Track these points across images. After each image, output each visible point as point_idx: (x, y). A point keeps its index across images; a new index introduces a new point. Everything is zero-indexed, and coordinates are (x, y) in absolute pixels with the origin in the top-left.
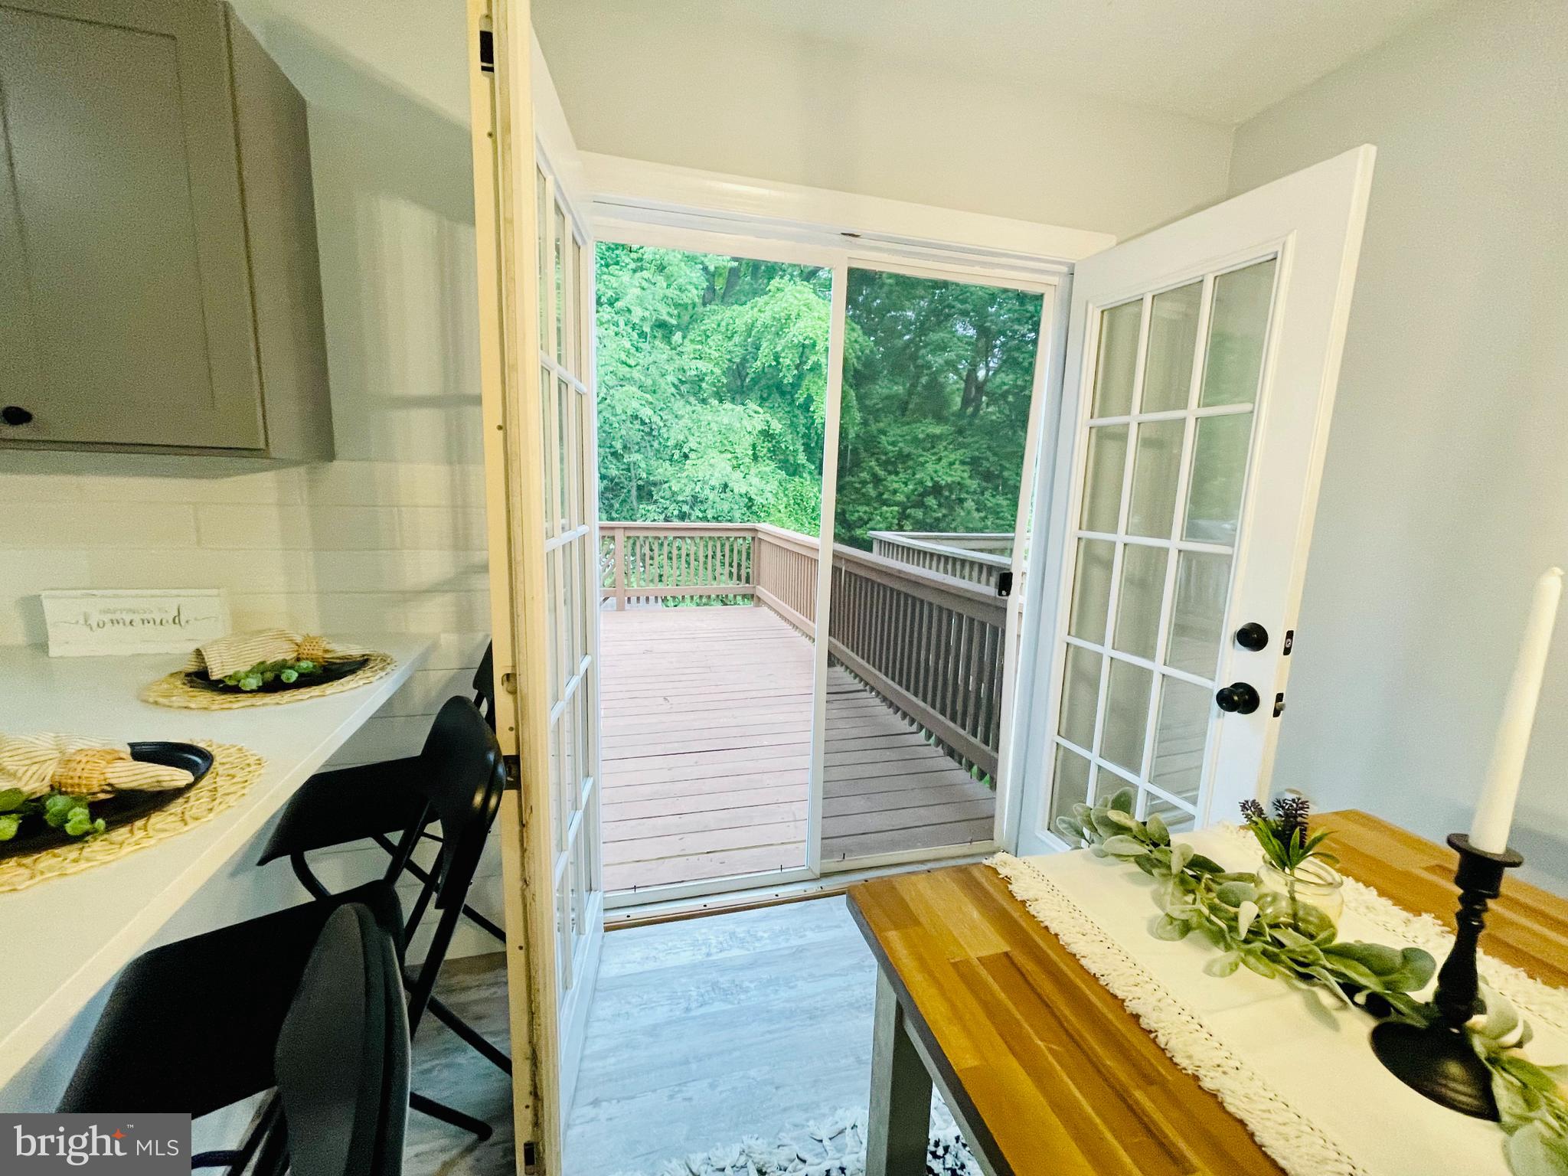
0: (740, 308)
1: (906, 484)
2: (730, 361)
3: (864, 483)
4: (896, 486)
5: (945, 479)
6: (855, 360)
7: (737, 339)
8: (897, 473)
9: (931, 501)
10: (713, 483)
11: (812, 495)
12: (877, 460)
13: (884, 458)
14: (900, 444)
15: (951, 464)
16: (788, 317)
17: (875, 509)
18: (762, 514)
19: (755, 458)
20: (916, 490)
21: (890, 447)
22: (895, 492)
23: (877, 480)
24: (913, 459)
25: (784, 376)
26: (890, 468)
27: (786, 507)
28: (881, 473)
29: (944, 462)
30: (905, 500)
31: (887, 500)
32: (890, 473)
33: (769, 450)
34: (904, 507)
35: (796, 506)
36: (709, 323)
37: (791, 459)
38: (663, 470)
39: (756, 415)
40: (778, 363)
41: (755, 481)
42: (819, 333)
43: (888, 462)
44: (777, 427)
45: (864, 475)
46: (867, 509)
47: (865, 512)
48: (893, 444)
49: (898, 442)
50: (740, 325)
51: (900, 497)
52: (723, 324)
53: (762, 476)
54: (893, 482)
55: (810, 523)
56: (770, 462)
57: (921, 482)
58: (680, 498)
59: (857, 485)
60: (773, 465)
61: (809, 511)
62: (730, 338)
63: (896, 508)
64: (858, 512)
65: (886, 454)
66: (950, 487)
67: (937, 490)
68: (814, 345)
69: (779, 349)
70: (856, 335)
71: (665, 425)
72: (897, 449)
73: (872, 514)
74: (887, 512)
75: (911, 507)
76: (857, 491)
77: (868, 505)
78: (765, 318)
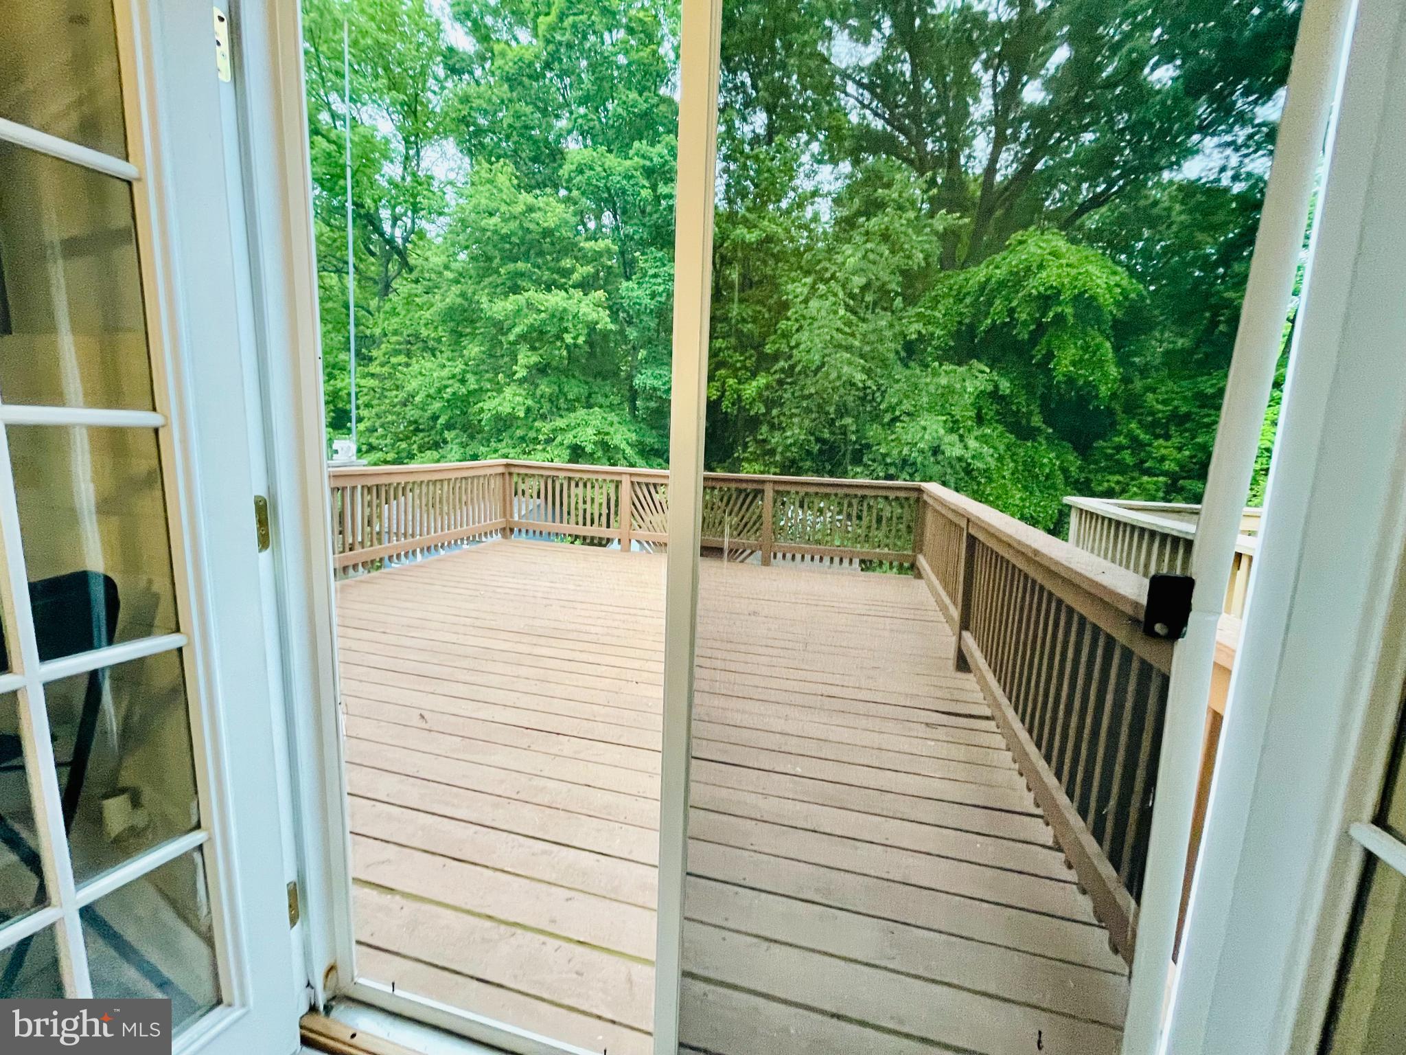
0: (976, 269)
1: (1180, 449)
2: (960, 323)
3: (1119, 448)
4: (1163, 451)
6: (1112, 307)
7: (968, 300)
8: (1167, 437)
10: (921, 445)
11: (1045, 461)
12: (1140, 422)
13: (1150, 419)
14: (1176, 403)
16: (1028, 269)
17: (1133, 479)
18: (983, 481)
19: (980, 420)
20: (1195, 456)
21: (1160, 407)
22: (1163, 459)
23: (1137, 445)
24: (1193, 420)
25: (1019, 334)
26: (1158, 431)
27: (1013, 474)
28: (1144, 437)
30: (1177, 469)
31: (1150, 468)
32: (1157, 437)
33: (997, 412)
34: (1174, 477)
35: (1026, 474)
36: (941, 289)
37: (1024, 422)
38: (874, 432)
39: (980, 375)
40: (1012, 319)
41: (972, 444)
42: (1066, 281)
43: (1155, 424)
44: (1005, 386)
45: (1120, 440)
46: (1121, 478)
47: (1118, 482)
48: (1164, 402)
49: (1174, 399)
50: (973, 284)
51: (1168, 466)
52: (956, 287)
53: (983, 439)
54: (1162, 448)
55: (1041, 492)
56: (998, 426)
58: (889, 460)
59: (1110, 451)
60: (1000, 428)
61: (1042, 478)
62: (961, 301)
63: (1161, 479)
64: (1108, 481)
65: (1152, 413)
68: (1059, 293)
69: (1014, 304)
70: (1118, 278)
71: (879, 389)
72: (1170, 408)
73: (1128, 485)
74: (1148, 482)
75: (1184, 478)
76: (1109, 458)
78: (1000, 274)
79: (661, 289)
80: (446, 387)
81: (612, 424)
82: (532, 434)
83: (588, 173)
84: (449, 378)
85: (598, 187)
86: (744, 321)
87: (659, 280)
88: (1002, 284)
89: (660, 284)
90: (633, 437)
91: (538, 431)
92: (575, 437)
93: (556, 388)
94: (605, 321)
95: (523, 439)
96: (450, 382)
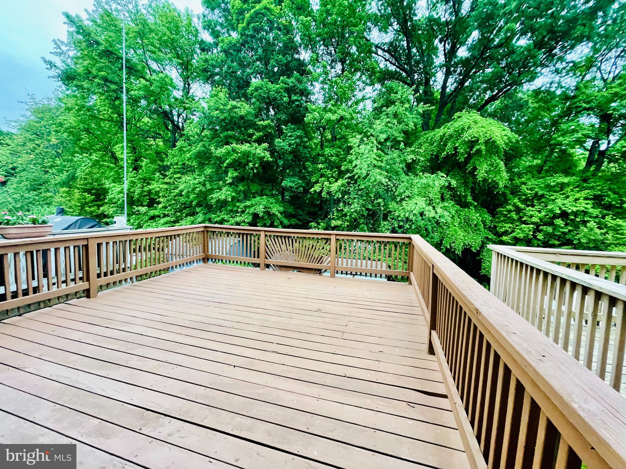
0: (439, 130)
1: (540, 212)
2: (432, 155)
3: (510, 211)
4: (531, 213)
5: (570, 208)
6: (504, 146)
7: (435, 144)
8: (533, 206)
9: (559, 222)
10: (414, 212)
11: (475, 218)
12: (519, 199)
13: (524, 197)
14: (536, 190)
15: (576, 200)
16: (463, 129)
17: (517, 226)
18: (445, 227)
19: (443, 199)
20: (547, 215)
21: (529, 192)
22: (531, 216)
23: (518, 210)
24: (546, 197)
25: (459, 159)
26: (528, 203)
27: (459, 224)
28: (522, 206)
29: (571, 199)
30: (539, 221)
31: (525, 221)
32: (528, 206)
33: (451, 195)
34: (537, 225)
35: (465, 224)
36: (422, 139)
37: (463, 200)
38: (392, 205)
39: (442, 178)
40: (456, 152)
41: (439, 210)
42: (481, 134)
43: (527, 200)
44: (454, 183)
45: (510, 207)
46: (511, 226)
47: (510, 227)
48: (531, 189)
49: (535, 188)
50: (438, 137)
51: (534, 219)
52: (430, 138)
53: (445, 208)
54: (530, 211)
55: (473, 232)
56: (451, 201)
57: (551, 211)
58: (399, 219)
59: (505, 213)
60: (453, 203)
61: (473, 226)
62: (432, 145)
64: (505, 227)
65: (525, 195)
66: (576, 214)
67: (564, 215)
68: (478, 140)
69: (457, 145)
70: (506, 132)
71: (394, 186)
72: (534, 192)
73: (515, 229)
74: (524, 228)
75: (543, 225)
76: (505, 216)
77: (512, 223)
78: (451, 131)
79: (293, 142)
80: (197, 187)
81: (272, 203)
82: (235, 209)
83: (260, 91)
84: (198, 184)
85: (264, 97)
86: (332, 156)
87: (293, 138)
88: (451, 136)
89: (293, 140)
90: (282, 209)
91: (238, 207)
92: (254, 210)
93: (246, 187)
94: (268, 156)
95: (231, 211)
96: (198, 186)
